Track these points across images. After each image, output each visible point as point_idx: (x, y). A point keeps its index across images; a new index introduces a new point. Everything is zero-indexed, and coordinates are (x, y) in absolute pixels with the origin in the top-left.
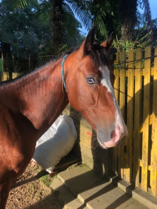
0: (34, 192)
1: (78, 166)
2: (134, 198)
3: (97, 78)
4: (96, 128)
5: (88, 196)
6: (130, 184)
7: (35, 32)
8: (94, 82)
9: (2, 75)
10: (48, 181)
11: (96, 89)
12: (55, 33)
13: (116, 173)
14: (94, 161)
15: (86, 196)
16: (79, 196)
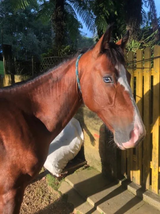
0: (42, 197)
1: (85, 169)
2: (145, 201)
3: (114, 77)
4: (113, 129)
5: (98, 200)
6: (140, 187)
7: (35, 34)
8: (111, 81)
9: (4, 78)
10: (56, 184)
11: (113, 88)
12: (57, 34)
13: (125, 175)
14: (102, 164)
15: (96, 199)
16: (89, 200)
